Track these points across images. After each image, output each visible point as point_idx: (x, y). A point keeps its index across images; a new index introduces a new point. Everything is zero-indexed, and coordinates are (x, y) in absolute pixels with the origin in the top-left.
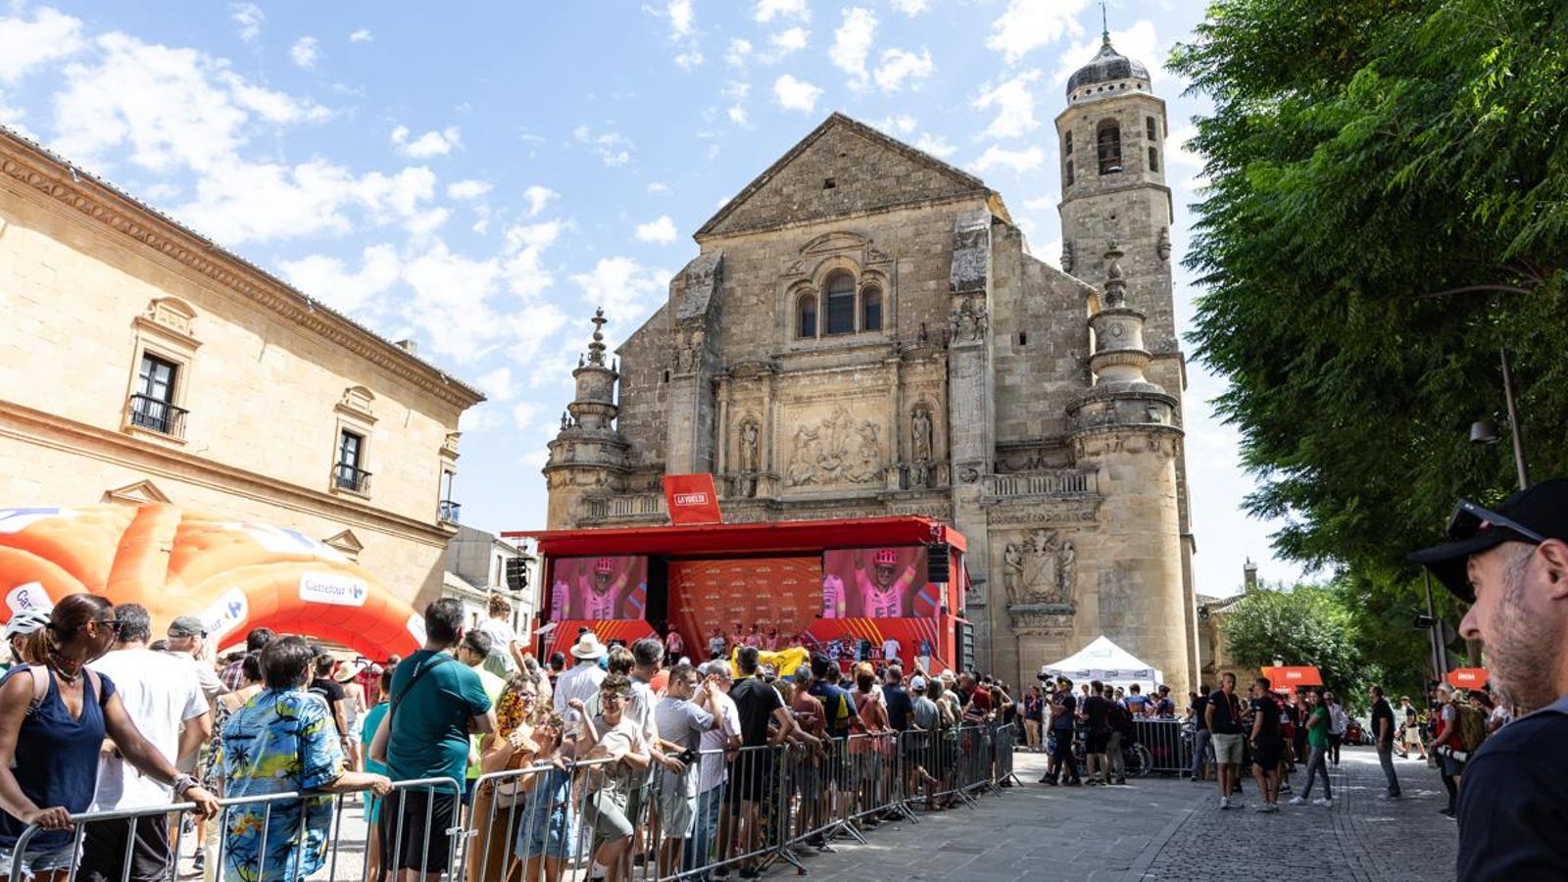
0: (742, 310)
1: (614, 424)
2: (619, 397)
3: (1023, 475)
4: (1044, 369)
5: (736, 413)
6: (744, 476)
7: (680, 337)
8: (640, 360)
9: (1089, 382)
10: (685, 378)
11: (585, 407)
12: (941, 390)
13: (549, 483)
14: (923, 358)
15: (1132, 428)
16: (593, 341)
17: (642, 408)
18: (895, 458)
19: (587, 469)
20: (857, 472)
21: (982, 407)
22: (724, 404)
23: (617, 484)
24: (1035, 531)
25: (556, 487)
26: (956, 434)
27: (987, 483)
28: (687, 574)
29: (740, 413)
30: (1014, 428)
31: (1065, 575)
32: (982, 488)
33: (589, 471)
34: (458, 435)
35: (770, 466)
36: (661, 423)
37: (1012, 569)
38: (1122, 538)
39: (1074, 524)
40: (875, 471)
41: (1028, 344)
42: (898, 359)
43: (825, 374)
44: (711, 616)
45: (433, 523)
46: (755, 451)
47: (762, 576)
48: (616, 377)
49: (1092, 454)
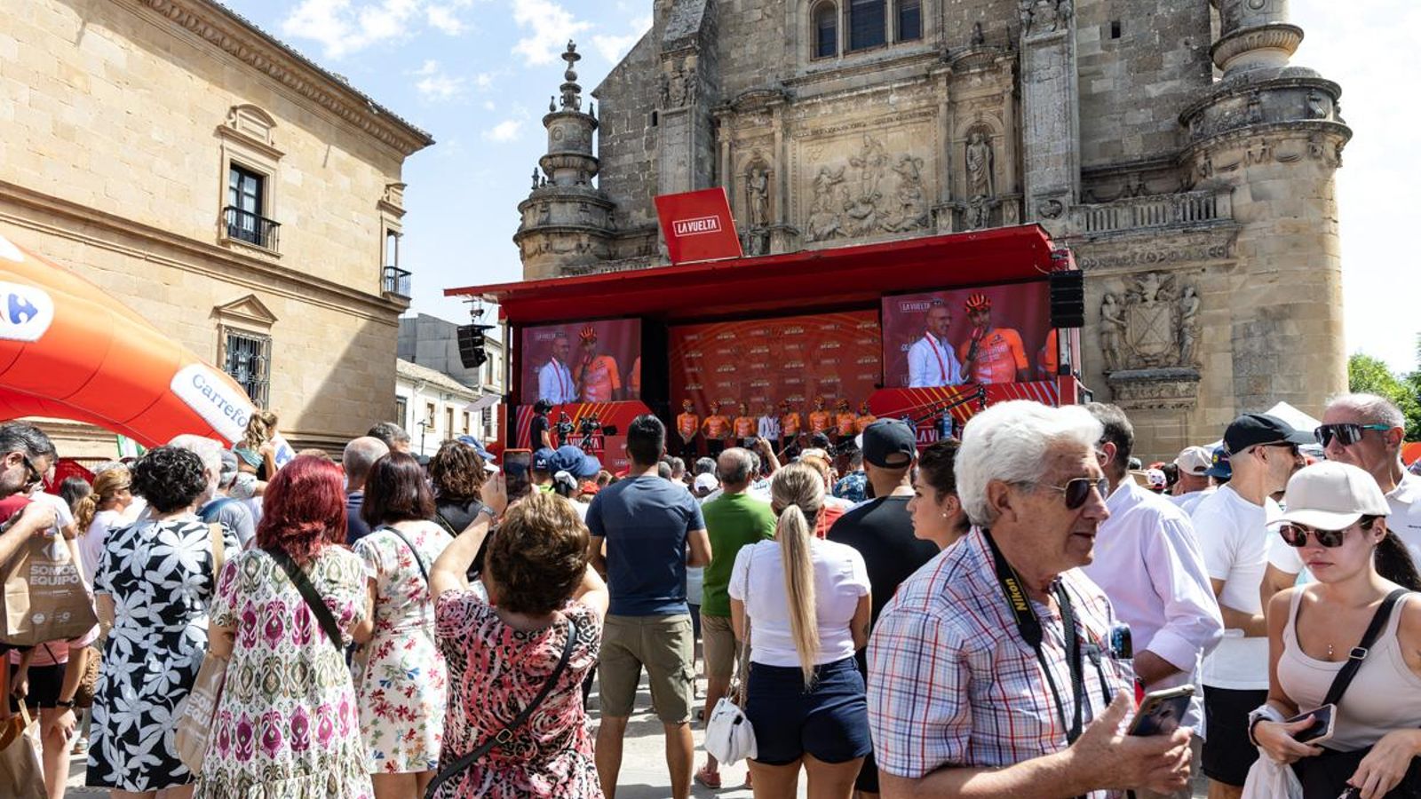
0: (744, 29)
1: (595, 181)
2: (600, 148)
3: (1126, 202)
4: (1147, 66)
5: (742, 155)
6: (753, 231)
7: (669, 64)
8: (622, 101)
9: (1209, 80)
10: (677, 114)
11: (559, 160)
12: (1006, 107)
13: (523, 252)
14: (981, 66)
15: (1287, 127)
16: (565, 81)
17: (628, 159)
18: (945, 198)
19: (564, 232)
20: (894, 218)
21: (1067, 117)
22: (726, 145)
23: (603, 251)
24: (1143, 276)
25: (530, 257)
26: (1031, 157)
27: (1076, 216)
28: (693, 341)
29: (746, 155)
30: (1104, 149)
31: (1186, 330)
32: (1068, 224)
33: (568, 235)
34: (401, 186)
35: (785, 218)
36: (650, 176)
37: (1112, 326)
38: (1271, 277)
39: (1198, 264)
40: (918, 216)
41: (1122, 37)
42: (949, 69)
43: (851, 98)
44: (726, 393)
45: (377, 294)
46: (766, 201)
47: (792, 339)
48: (594, 124)
49: (1224, 169)
